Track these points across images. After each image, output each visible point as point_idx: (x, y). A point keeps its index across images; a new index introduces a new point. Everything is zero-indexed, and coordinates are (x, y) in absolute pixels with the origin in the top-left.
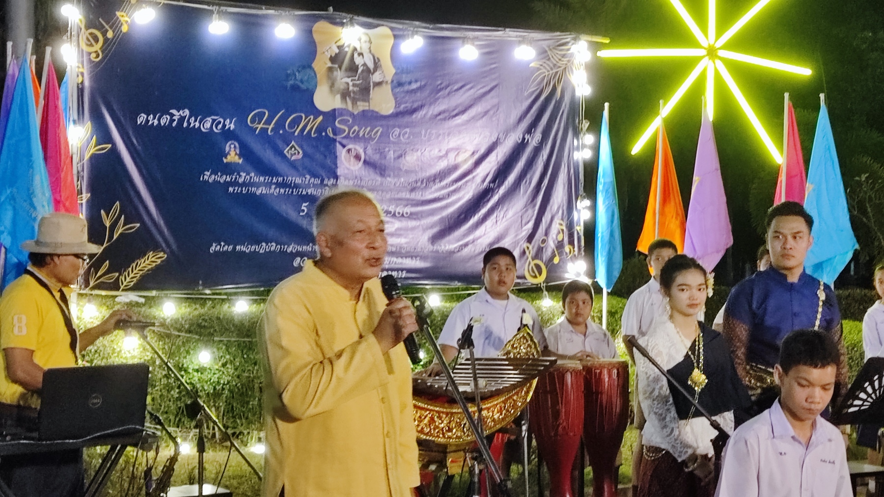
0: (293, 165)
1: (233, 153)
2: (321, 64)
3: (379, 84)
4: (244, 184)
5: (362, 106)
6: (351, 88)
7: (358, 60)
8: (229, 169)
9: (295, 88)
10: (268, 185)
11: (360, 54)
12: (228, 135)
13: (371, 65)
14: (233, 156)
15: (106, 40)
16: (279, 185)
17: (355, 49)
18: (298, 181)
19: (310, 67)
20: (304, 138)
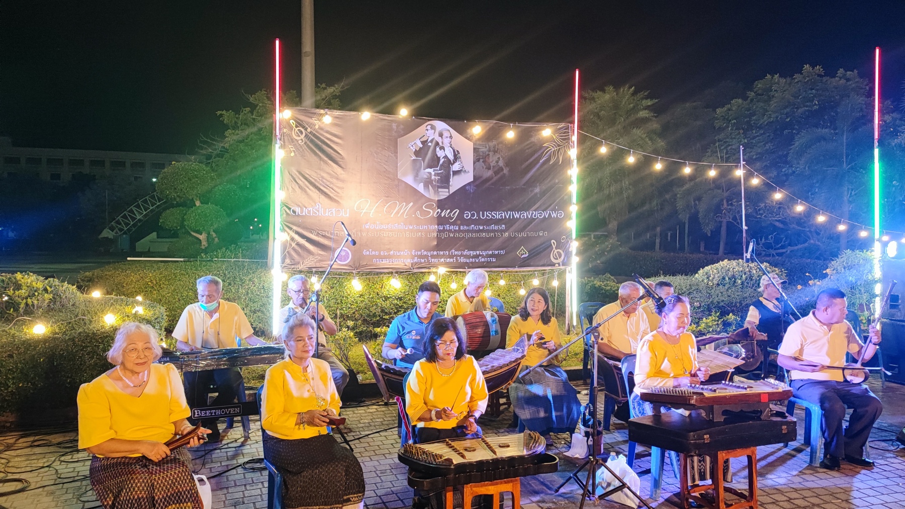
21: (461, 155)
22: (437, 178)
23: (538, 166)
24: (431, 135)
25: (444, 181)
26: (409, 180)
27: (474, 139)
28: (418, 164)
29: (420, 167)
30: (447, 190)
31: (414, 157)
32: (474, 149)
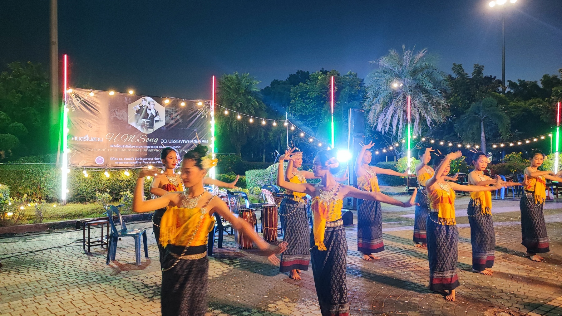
21: (159, 113)
22: (147, 123)
23: (195, 119)
24: (144, 103)
25: (151, 125)
26: (133, 124)
27: (165, 106)
28: (138, 117)
29: (139, 118)
30: (152, 129)
31: (136, 114)
32: (165, 110)
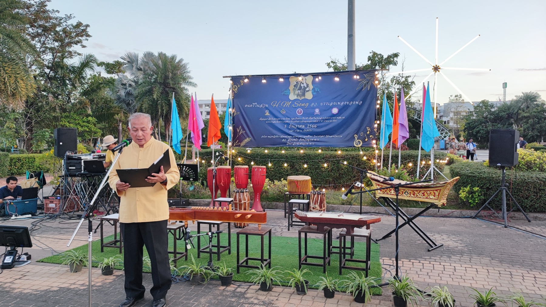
0: (283, 115)
1: (267, 113)
2: (291, 87)
3: (307, 91)
4: (270, 121)
5: (303, 98)
6: (300, 93)
7: (302, 85)
8: (267, 117)
9: (284, 95)
10: (276, 121)
11: (303, 84)
12: (266, 108)
13: (306, 86)
14: (267, 114)
15: (238, 87)
16: (279, 120)
17: (301, 82)
18: (284, 119)
19: (288, 89)
20: (286, 108)
